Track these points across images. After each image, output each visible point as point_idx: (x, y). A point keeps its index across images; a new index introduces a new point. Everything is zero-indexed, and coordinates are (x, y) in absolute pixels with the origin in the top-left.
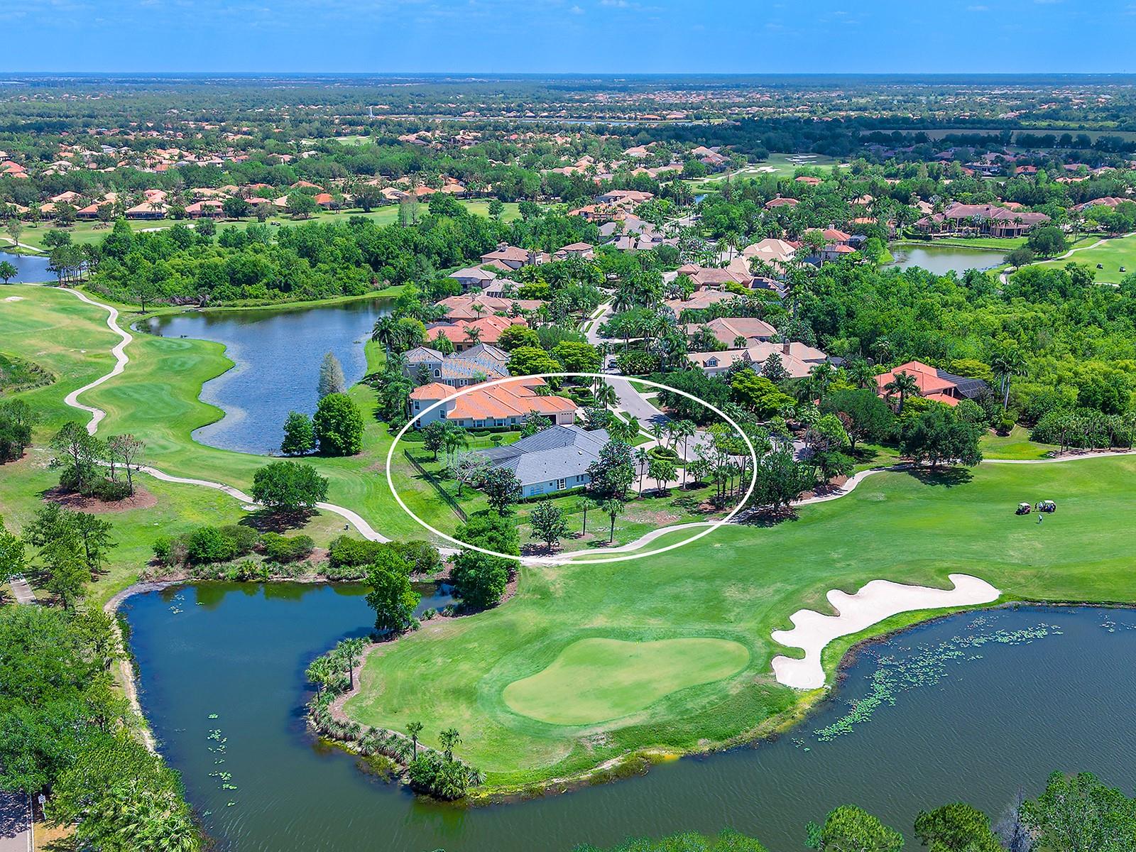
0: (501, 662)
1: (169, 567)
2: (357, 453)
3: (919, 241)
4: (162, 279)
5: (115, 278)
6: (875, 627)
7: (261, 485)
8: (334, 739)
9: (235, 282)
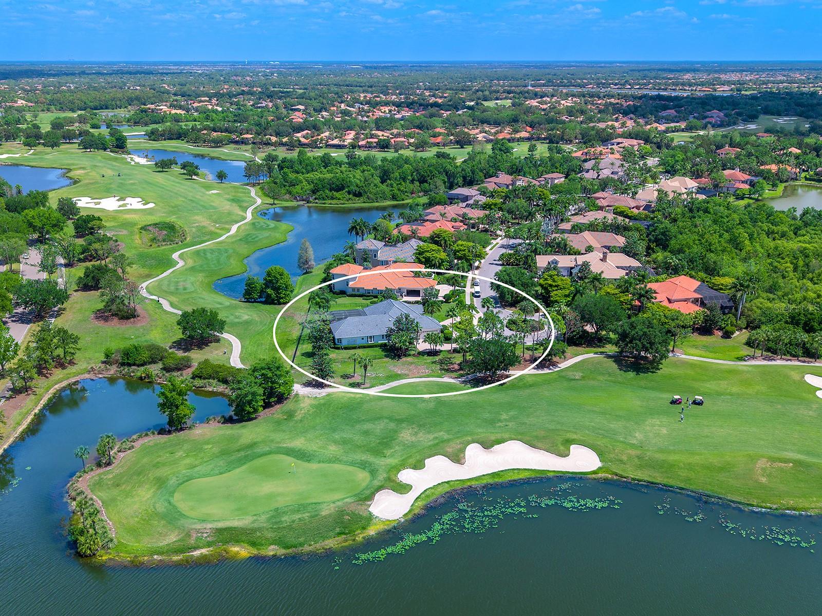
1: (109, 365)
2: (284, 303)
3: (813, 182)
6: (483, 477)
9: (330, 189)
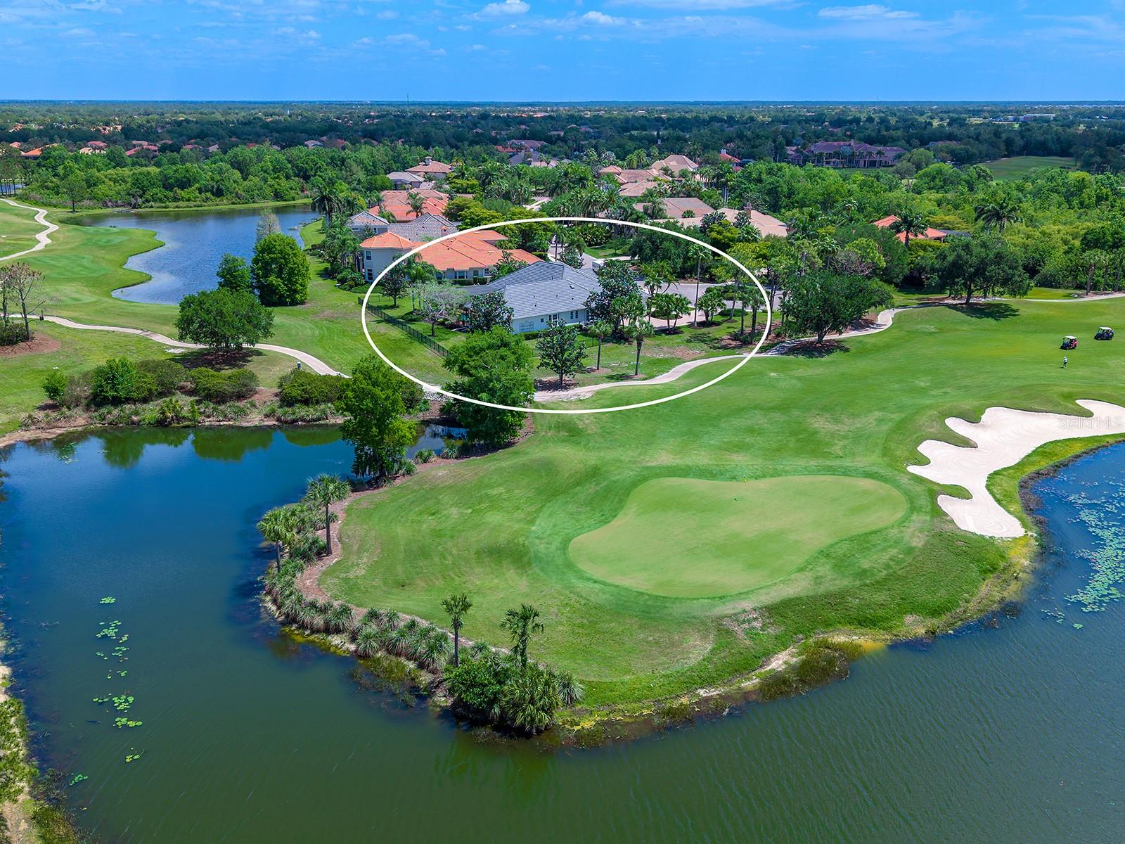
0: (546, 511)
1: (65, 409)
2: (302, 303)
4: (95, 185)
5: (47, 188)
7: (189, 312)
8: (307, 632)
9: (168, 187)
